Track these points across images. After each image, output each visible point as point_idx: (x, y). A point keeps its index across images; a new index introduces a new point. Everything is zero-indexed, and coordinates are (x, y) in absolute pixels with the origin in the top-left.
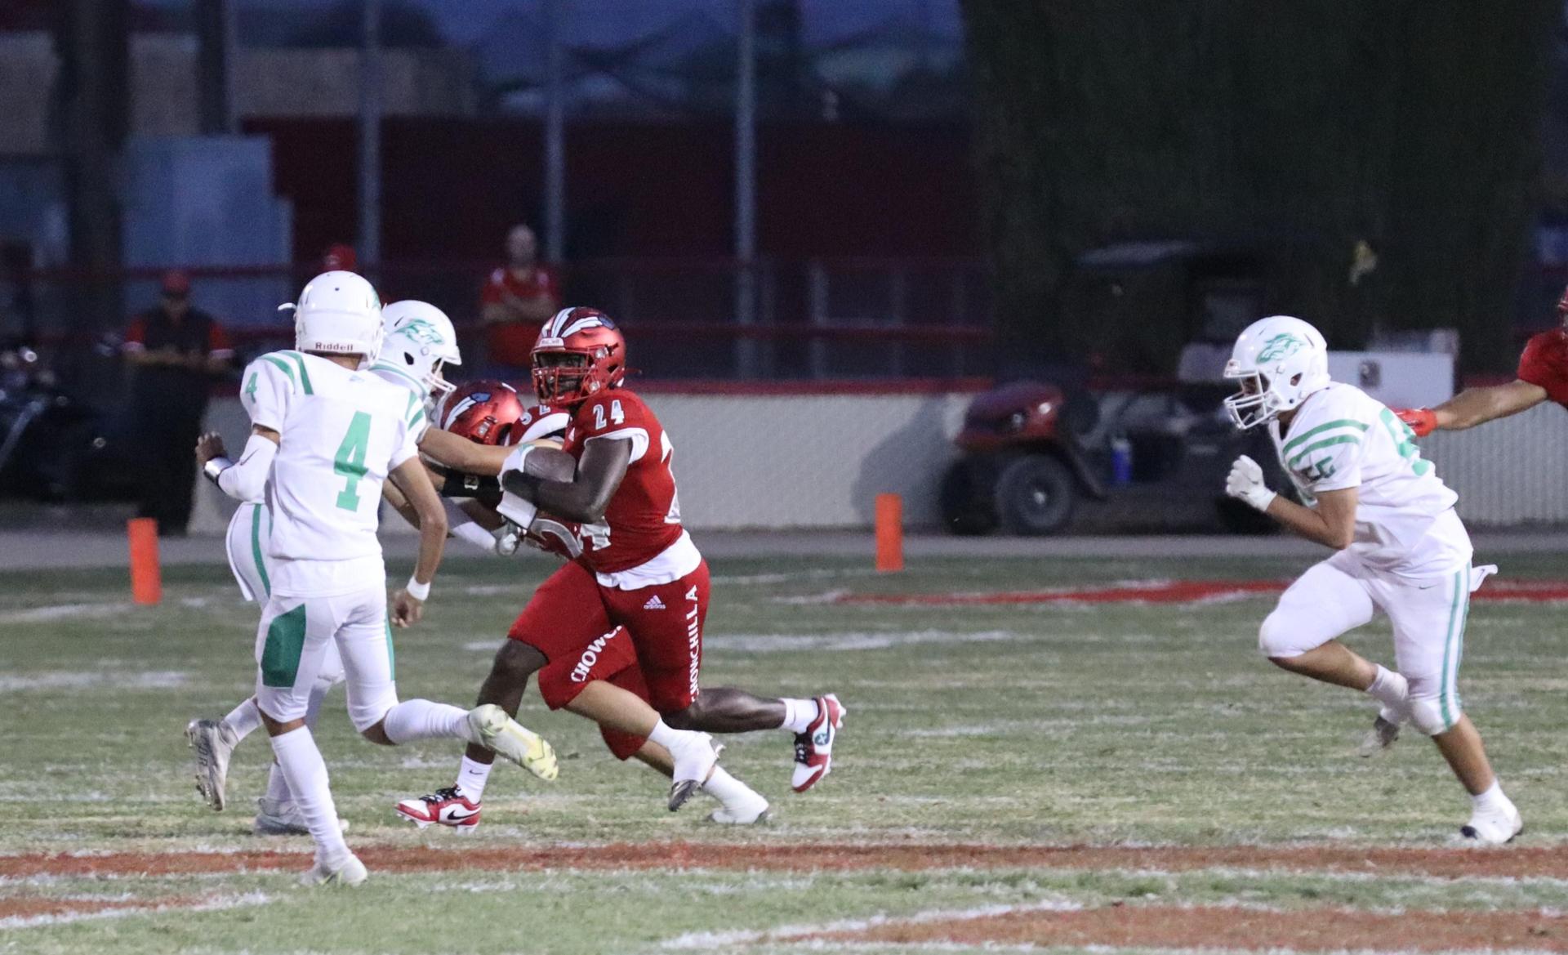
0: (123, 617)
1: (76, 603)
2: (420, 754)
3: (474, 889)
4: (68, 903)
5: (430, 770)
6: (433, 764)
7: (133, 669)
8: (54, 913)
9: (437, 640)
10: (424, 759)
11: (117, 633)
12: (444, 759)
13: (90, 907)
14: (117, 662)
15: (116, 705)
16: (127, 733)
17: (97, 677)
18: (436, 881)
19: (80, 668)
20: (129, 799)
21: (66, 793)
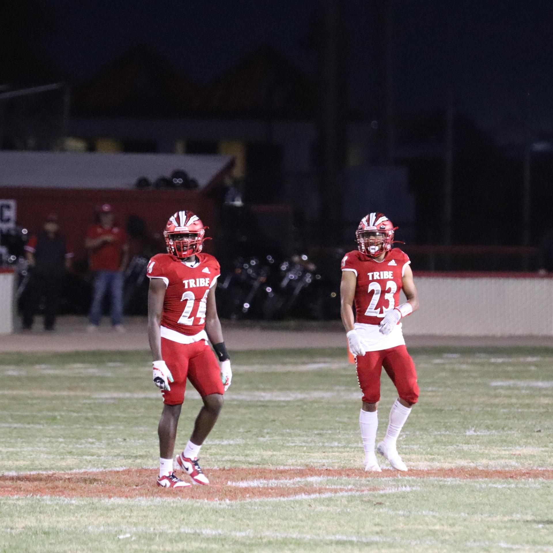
0: (345, 369)
1: (325, 362)
2: (473, 429)
3: (499, 487)
4: (326, 489)
5: (477, 436)
6: (479, 433)
7: (349, 390)
8: (320, 493)
9: (479, 381)
10: (475, 431)
11: (342, 376)
12: (483, 431)
13: (335, 491)
14: (343, 388)
15: (344, 406)
16: (348, 418)
17: (335, 394)
18: (482, 483)
19: (328, 390)
20: (350, 445)
21: (323, 442)
